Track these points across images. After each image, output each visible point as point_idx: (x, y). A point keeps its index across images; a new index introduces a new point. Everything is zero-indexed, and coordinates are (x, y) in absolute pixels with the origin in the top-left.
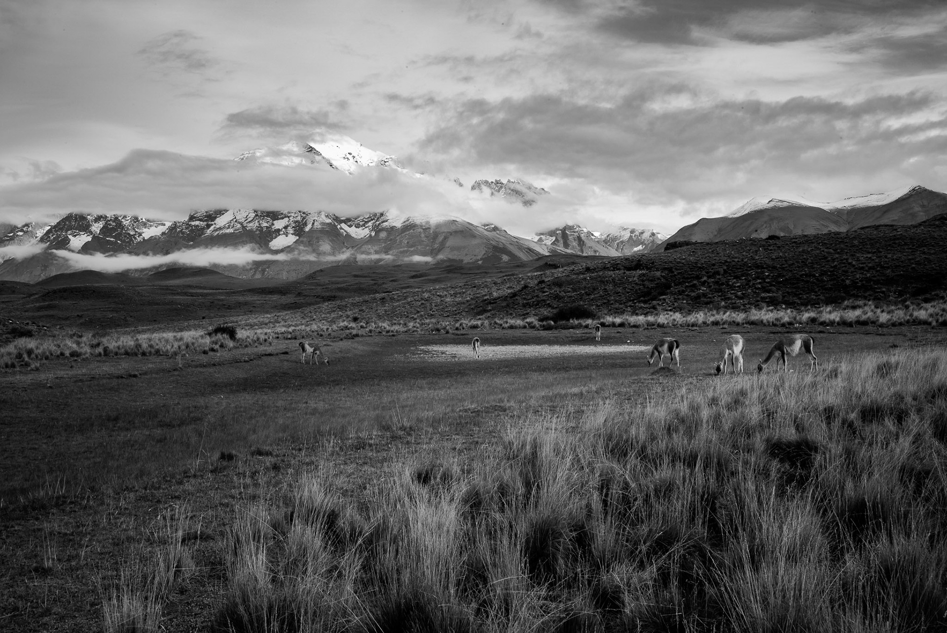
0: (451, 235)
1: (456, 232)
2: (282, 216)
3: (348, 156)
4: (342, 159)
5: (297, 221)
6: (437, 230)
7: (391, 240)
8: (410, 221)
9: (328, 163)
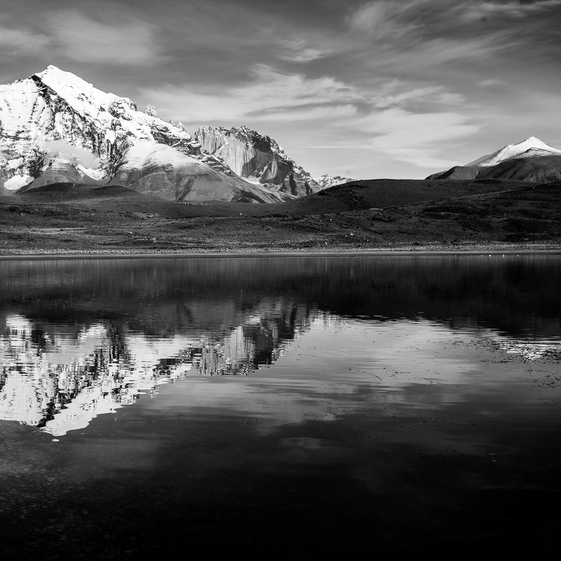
0: (196, 178)
1: (200, 175)
2: (17, 156)
3: (82, 96)
4: (77, 99)
5: (32, 161)
6: (180, 173)
7: (133, 182)
8: (151, 163)
9: (63, 102)
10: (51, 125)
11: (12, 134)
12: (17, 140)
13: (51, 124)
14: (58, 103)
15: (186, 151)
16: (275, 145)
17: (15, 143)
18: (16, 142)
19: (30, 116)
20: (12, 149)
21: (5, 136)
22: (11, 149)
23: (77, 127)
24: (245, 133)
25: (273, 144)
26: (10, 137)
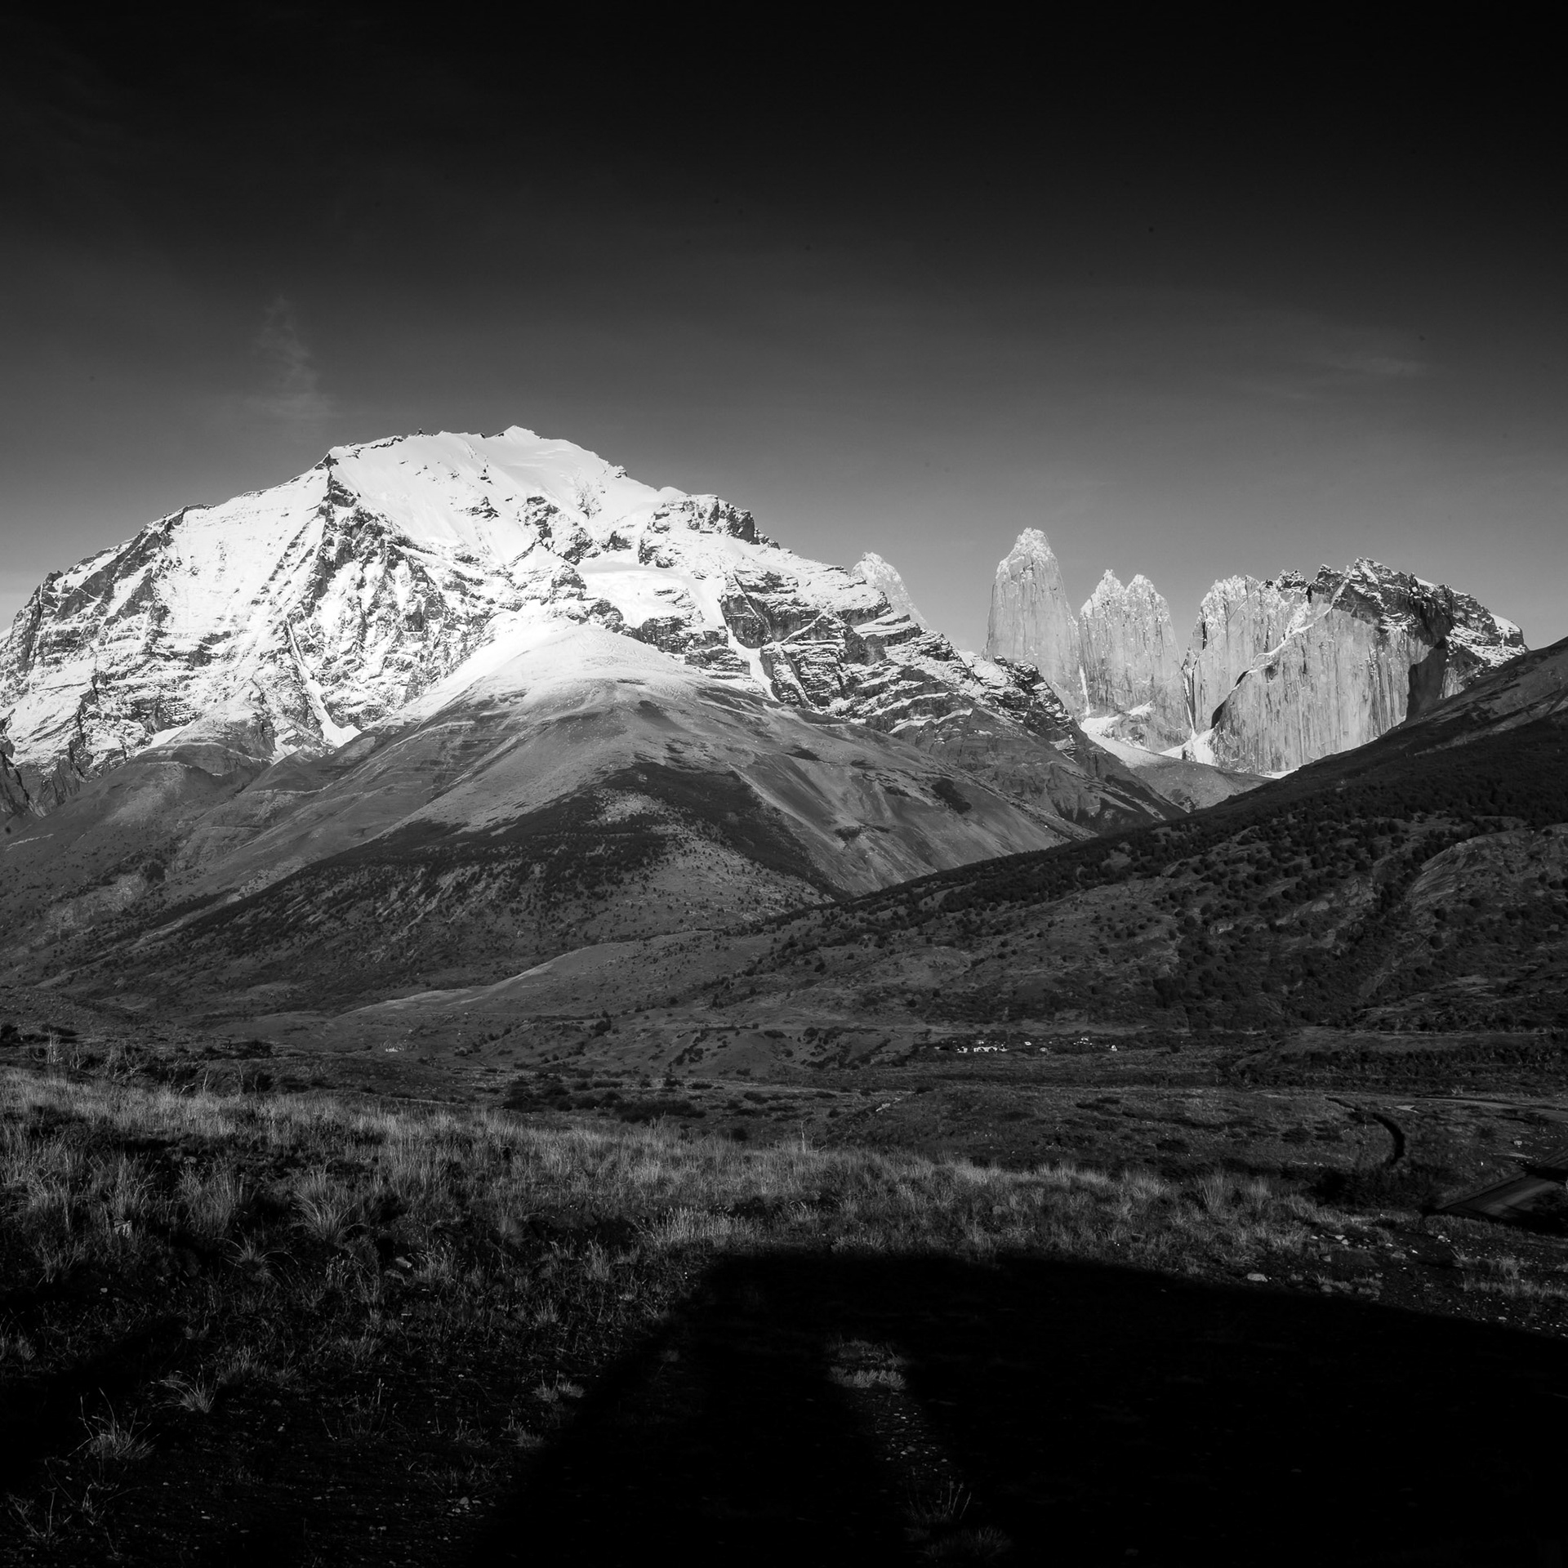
9: (370, 526)
10: (303, 604)
11: (187, 646)
12: (203, 664)
13: (301, 602)
14: (355, 531)
15: (833, 654)
16: (1475, 616)
17: (191, 674)
18: (198, 669)
19: (265, 581)
20: (174, 695)
21: (162, 655)
22: (167, 695)
23: (389, 602)
24: (1373, 584)
25: (1467, 616)
26: (181, 655)
